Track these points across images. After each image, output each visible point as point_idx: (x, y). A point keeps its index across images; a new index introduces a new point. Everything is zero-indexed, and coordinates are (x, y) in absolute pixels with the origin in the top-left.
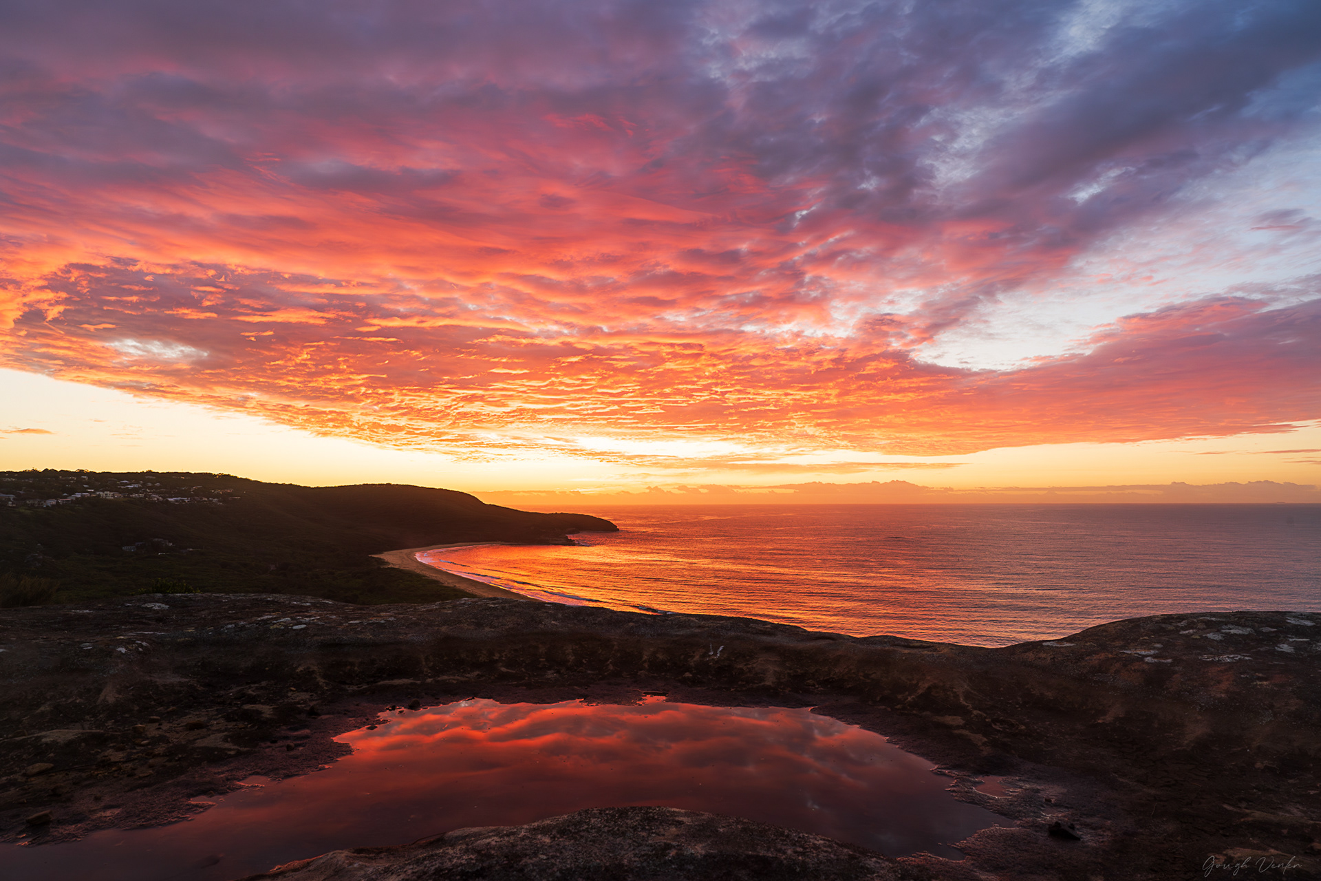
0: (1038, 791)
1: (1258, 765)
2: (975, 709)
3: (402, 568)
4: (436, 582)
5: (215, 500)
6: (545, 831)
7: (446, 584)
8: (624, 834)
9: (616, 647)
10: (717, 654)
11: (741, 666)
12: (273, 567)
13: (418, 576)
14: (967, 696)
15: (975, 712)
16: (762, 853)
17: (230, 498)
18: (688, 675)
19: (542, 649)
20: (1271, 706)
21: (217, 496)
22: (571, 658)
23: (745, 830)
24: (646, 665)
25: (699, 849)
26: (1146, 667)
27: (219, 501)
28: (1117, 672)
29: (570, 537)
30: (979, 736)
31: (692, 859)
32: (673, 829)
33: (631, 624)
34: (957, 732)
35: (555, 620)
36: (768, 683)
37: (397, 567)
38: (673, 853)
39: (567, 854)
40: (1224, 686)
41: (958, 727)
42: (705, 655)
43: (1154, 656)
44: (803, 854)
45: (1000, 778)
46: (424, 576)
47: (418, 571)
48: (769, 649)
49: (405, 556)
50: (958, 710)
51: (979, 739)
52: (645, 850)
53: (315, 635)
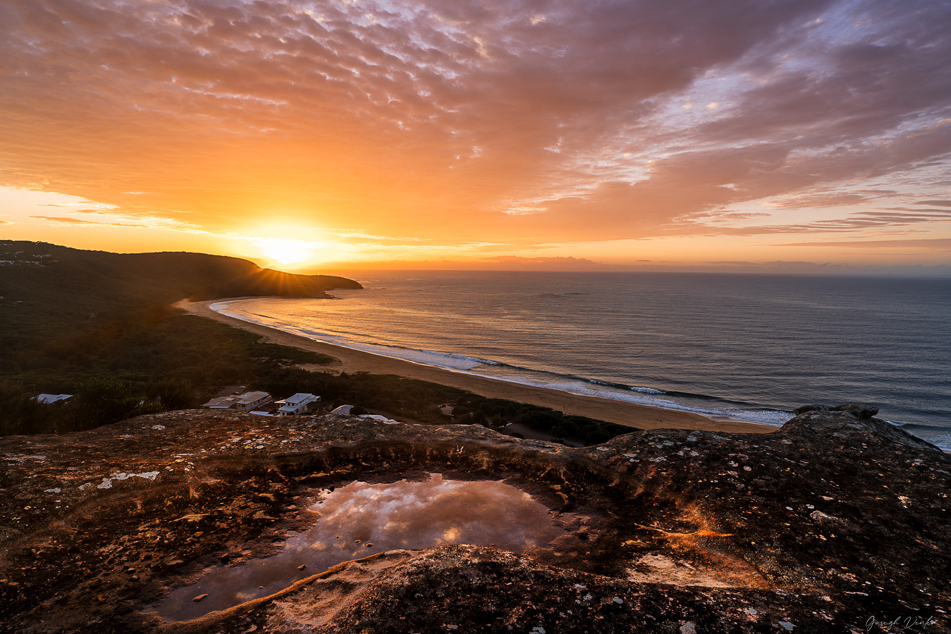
0: (580, 519)
1: (654, 505)
2: (566, 480)
3: (199, 316)
4: (226, 326)
5: (37, 263)
6: (431, 557)
7: (234, 327)
8: (454, 557)
9: (413, 448)
10: (460, 451)
11: (471, 457)
12: (93, 315)
13: (212, 321)
14: (565, 474)
15: (567, 482)
16: (493, 560)
17: (50, 262)
18: (449, 463)
19: (378, 450)
20: (663, 483)
21: (38, 259)
22: (393, 455)
23: (487, 552)
24: (429, 457)
25: (476, 561)
26: (629, 464)
27: (41, 264)
28: (619, 465)
29: (327, 293)
30: (565, 495)
31: (475, 564)
32: (467, 554)
33: (419, 435)
34: (557, 493)
35: (382, 433)
36: (484, 468)
37: (195, 314)
38: (469, 562)
39: (441, 565)
40: (652, 474)
41: (558, 491)
42: (455, 451)
43: (634, 458)
44: (504, 560)
45: (570, 514)
46: (217, 321)
47: (212, 318)
48: (484, 448)
49: (201, 307)
50: (560, 481)
51: (565, 496)
52: (461, 562)
53: (271, 452)
